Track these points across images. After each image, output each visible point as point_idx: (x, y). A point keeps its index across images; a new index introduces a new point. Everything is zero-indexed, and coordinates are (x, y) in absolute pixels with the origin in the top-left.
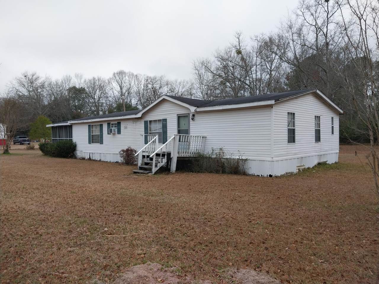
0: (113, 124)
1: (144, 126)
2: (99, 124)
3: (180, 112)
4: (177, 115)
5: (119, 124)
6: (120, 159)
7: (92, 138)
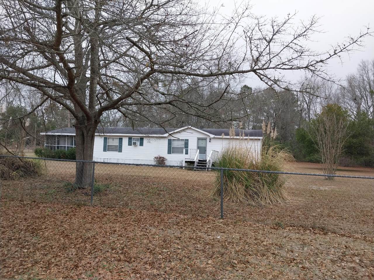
0: (133, 139)
1: (168, 142)
2: (119, 137)
3: (199, 136)
4: (198, 138)
5: (142, 139)
6: (154, 163)
7: (108, 147)
